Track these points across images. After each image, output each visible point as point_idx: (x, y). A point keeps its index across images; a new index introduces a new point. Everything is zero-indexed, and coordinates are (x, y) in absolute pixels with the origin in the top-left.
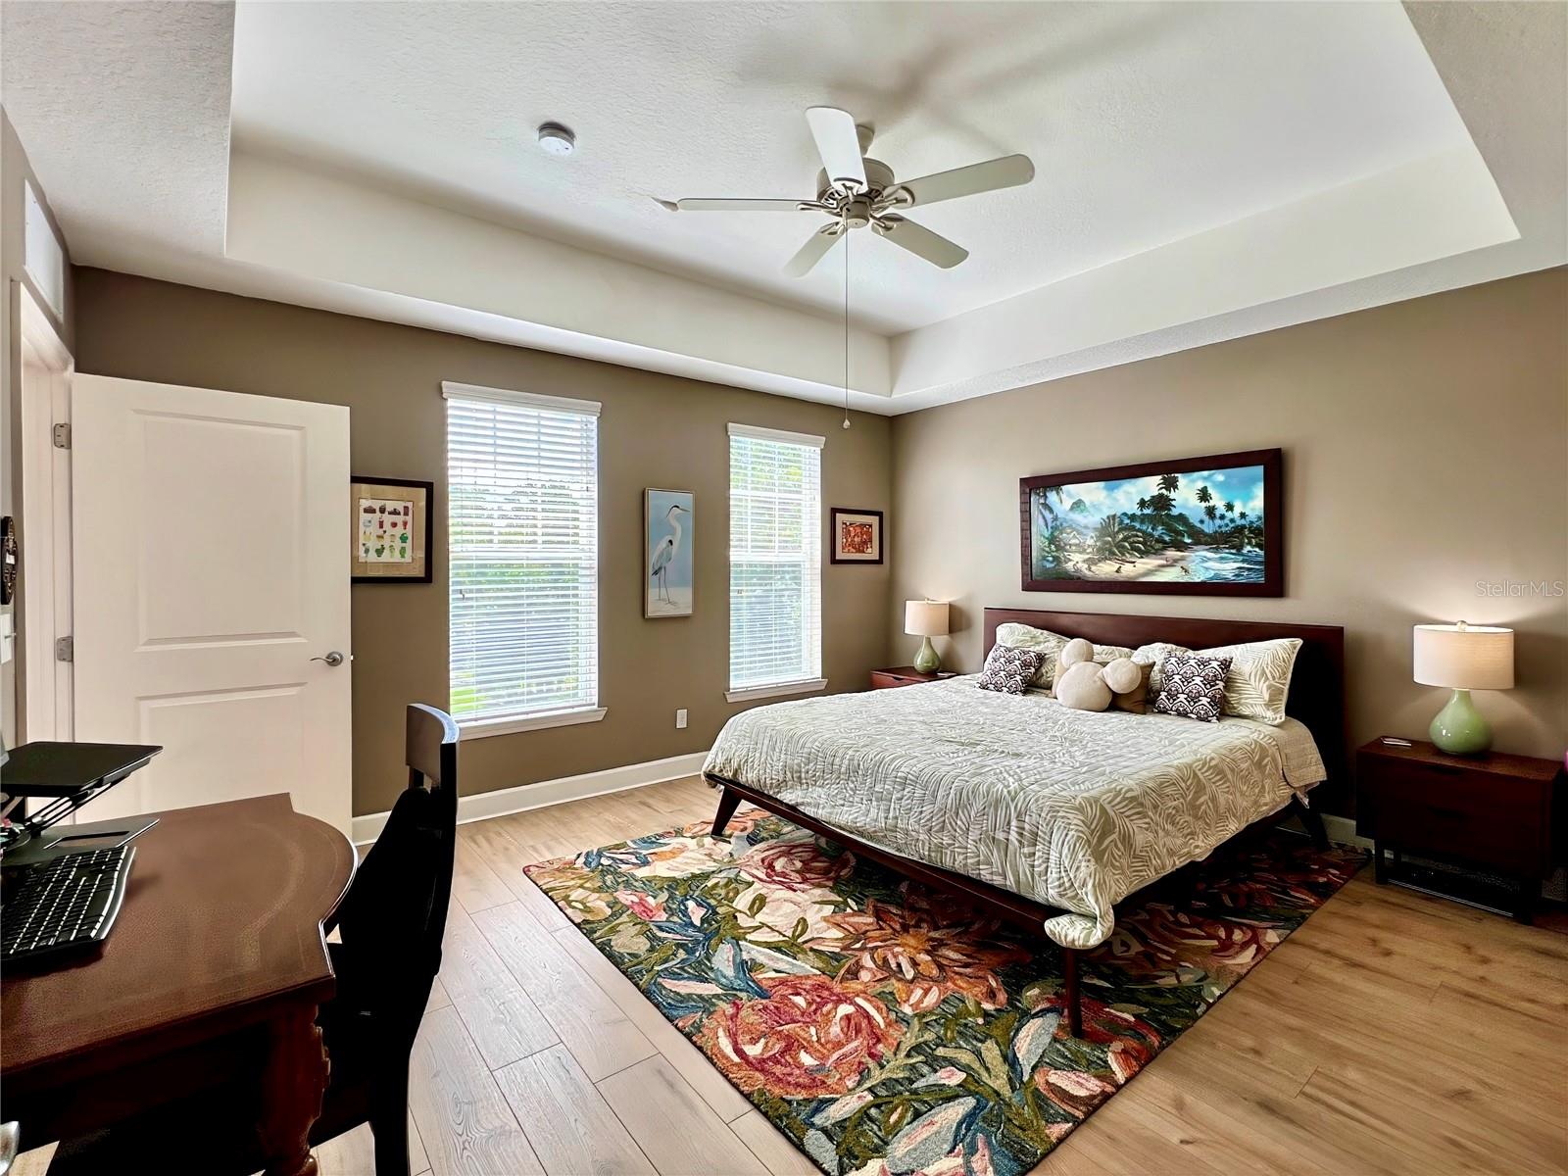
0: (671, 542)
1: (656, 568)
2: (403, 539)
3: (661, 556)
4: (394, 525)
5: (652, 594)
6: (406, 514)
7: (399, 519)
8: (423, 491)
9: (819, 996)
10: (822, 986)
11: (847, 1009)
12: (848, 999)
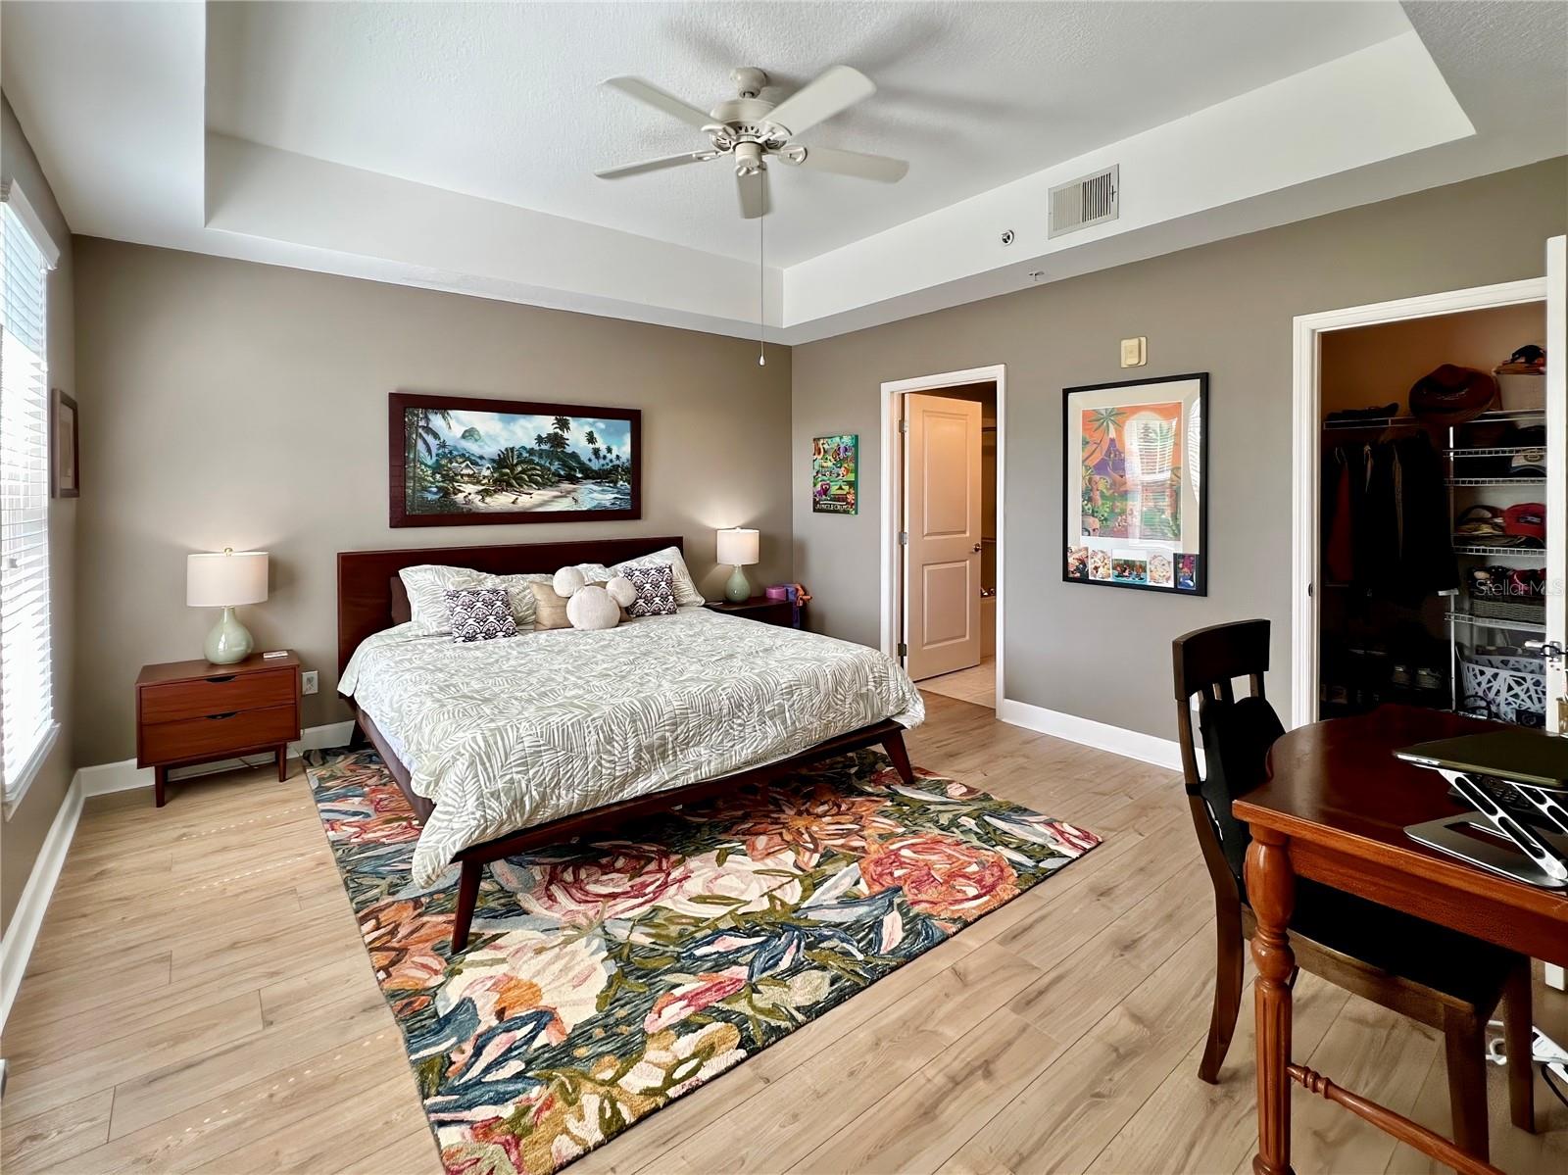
9: (891, 863)
10: (878, 862)
11: (905, 852)
12: (892, 851)
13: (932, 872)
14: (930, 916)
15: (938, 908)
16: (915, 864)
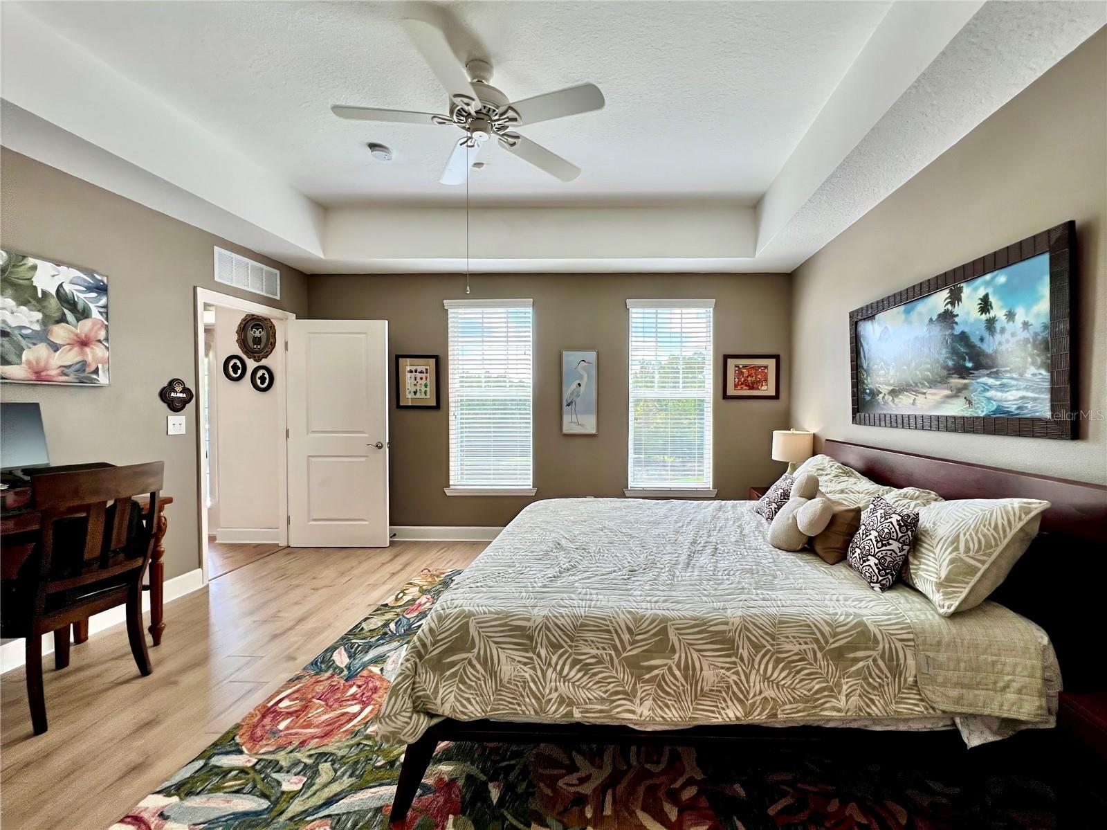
0: (579, 385)
1: (569, 401)
2: (426, 386)
3: (572, 393)
4: (421, 379)
5: (566, 419)
6: (427, 373)
7: (423, 375)
8: (433, 361)
9: (363, 694)
10: (375, 690)
11: (355, 709)
12: (368, 704)
13: (323, 703)
14: (317, 674)
15: (313, 680)
16: (341, 702)
